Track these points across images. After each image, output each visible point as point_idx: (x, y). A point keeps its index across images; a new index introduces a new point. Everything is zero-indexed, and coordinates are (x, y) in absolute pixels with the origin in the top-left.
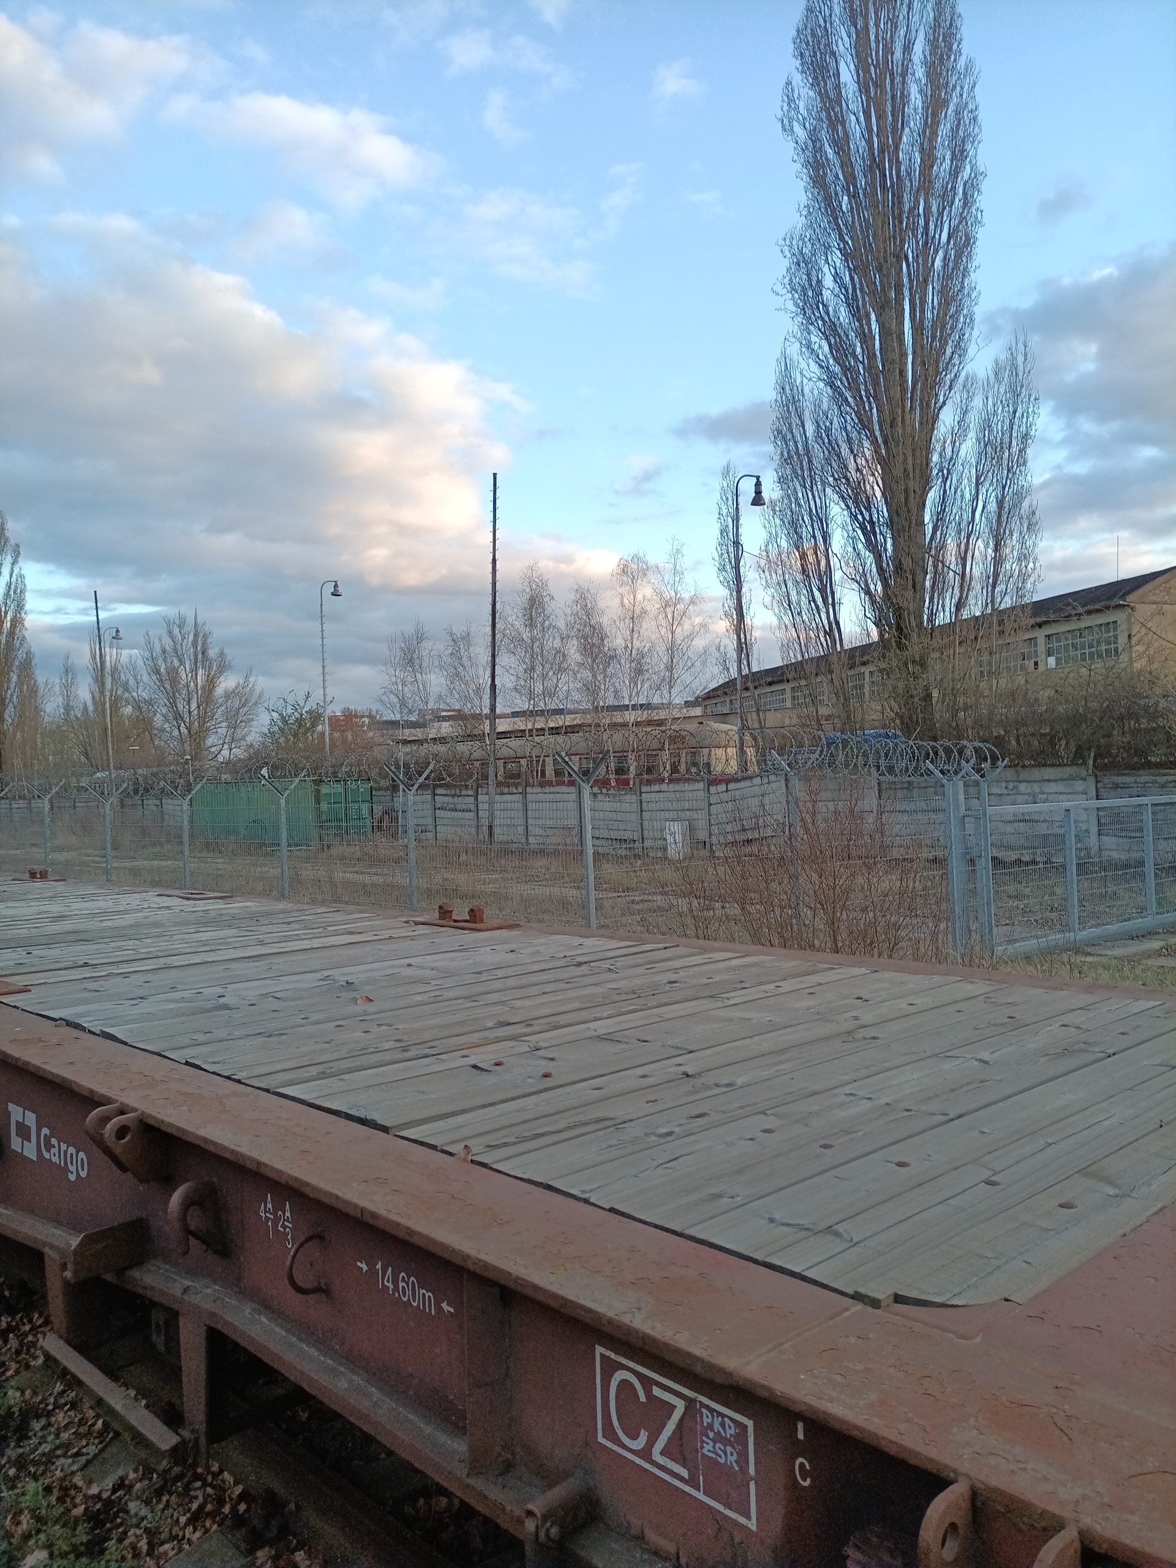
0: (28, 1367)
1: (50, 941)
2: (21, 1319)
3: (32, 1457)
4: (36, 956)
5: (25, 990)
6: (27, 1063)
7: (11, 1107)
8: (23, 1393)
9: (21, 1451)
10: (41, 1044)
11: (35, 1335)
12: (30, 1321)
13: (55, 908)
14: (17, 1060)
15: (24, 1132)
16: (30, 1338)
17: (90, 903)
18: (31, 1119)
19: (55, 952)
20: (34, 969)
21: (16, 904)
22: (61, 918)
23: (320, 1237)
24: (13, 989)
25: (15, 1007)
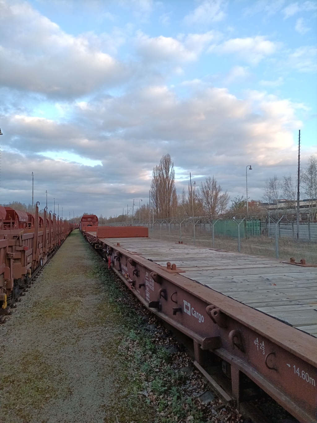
0: (185, 366)
1: (187, 260)
2: (182, 353)
3: (187, 390)
4: (185, 263)
5: (184, 272)
6: (189, 291)
7: (184, 301)
8: (184, 373)
9: (185, 387)
10: (191, 286)
11: (186, 359)
12: (184, 355)
13: (186, 251)
14: (187, 290)
15: (187, 308)
16: (185, 359)
17: (194, 250)
18: (189, 305)
19: (188, 263)
20: (185, 267)
21: (177, 249)
22: (188, 254)
23: (274, 354)
24: (182, 271)
25: (183, 276)
